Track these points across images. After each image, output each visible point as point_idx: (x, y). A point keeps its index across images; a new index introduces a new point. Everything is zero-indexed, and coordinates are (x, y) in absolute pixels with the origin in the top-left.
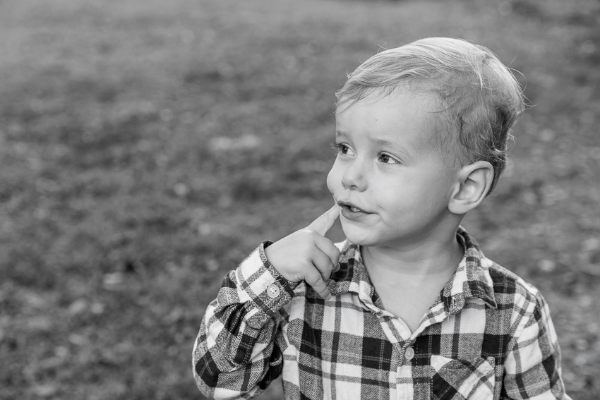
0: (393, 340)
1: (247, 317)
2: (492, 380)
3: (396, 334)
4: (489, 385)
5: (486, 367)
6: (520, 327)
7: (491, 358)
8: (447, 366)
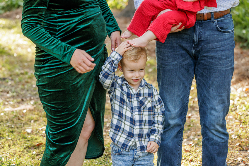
0: (132, 93)
1: (114, 63)
2: (150, 102)
3: (133, 93)
4: (150, 103)
5: (149, 99)
6: (155, 92)
7: (150, 97)
8: (142, 98)
